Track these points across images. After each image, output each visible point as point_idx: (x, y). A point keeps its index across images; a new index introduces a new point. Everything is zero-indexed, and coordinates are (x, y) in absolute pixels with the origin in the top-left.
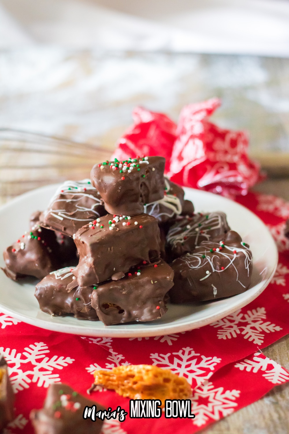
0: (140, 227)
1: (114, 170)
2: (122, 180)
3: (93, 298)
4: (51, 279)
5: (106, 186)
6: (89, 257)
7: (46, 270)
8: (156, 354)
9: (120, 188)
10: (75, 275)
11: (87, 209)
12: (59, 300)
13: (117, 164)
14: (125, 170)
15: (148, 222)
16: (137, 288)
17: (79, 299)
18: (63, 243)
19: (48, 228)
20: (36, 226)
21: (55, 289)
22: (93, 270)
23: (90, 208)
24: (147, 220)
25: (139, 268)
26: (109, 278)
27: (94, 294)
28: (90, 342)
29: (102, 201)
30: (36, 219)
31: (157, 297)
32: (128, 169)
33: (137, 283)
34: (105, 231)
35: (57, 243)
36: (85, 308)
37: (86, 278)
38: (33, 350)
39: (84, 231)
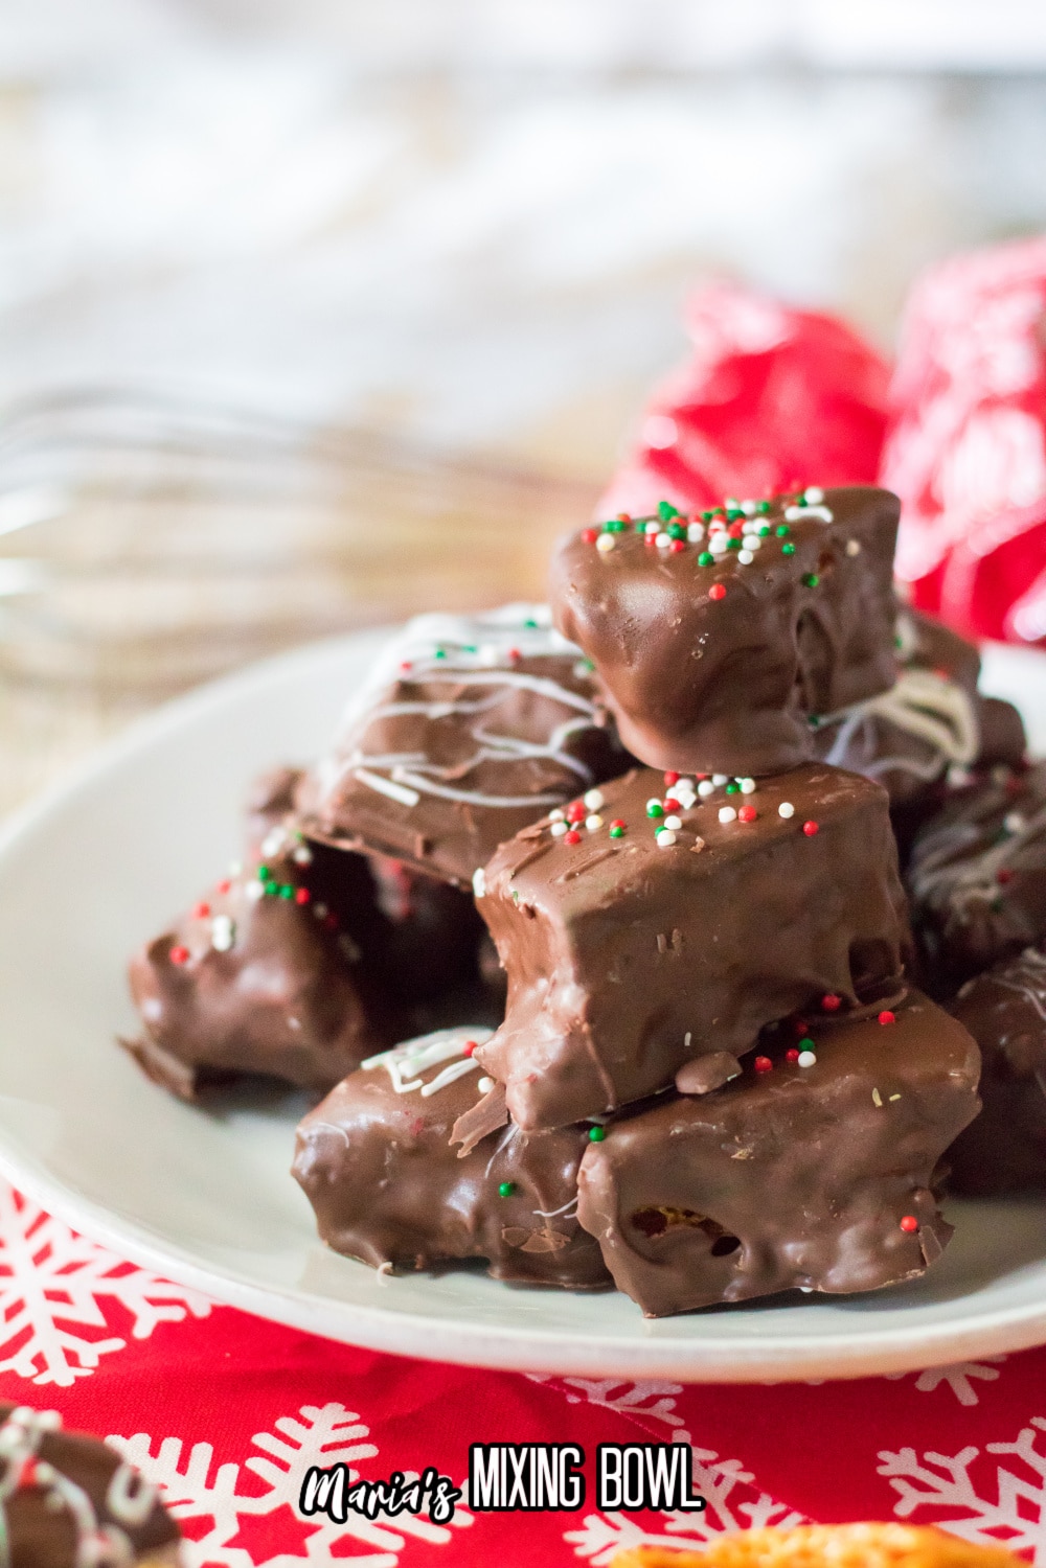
0: (807, 826)
1: (664, 555)
2: (712, 601)
3: (586, 1186)
4: (371, 1094)
5: (630, 633)
6: (565, 982)
7: (342, 1048)
8: (908, 1454)
9: (701, 640)
10: (490, 1069)
11: (529, 750)
12: (411, 1195)
13: (676, 525)
14: (722, 554)
15: (843, 803)
16: (802, 1130)
17: (515, 1188)
18: (411, 916)
19: (345, 845)
20: (282, 839)
21: (394, 1144)
22: (584, 1049)
23: (542, 740)
24: (840, 794)
25: (804, 1029)
26: (661, 1086)
27: (593, 1164)
28: (573, 1400)
29: (601, 707)
30: (280, 802)
31: (902, 1173)
32: (735, 546)
33: (805, 1103)
34: (634, 856)
35: (380, 917)
36: (545, 1232)
37: (550, 1086)
38: (296, 1445)
39: (528, 854)
